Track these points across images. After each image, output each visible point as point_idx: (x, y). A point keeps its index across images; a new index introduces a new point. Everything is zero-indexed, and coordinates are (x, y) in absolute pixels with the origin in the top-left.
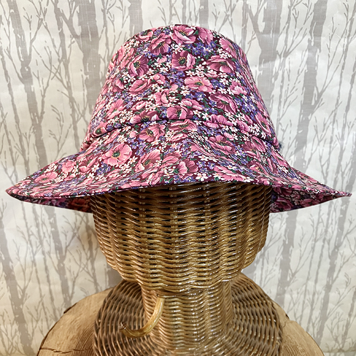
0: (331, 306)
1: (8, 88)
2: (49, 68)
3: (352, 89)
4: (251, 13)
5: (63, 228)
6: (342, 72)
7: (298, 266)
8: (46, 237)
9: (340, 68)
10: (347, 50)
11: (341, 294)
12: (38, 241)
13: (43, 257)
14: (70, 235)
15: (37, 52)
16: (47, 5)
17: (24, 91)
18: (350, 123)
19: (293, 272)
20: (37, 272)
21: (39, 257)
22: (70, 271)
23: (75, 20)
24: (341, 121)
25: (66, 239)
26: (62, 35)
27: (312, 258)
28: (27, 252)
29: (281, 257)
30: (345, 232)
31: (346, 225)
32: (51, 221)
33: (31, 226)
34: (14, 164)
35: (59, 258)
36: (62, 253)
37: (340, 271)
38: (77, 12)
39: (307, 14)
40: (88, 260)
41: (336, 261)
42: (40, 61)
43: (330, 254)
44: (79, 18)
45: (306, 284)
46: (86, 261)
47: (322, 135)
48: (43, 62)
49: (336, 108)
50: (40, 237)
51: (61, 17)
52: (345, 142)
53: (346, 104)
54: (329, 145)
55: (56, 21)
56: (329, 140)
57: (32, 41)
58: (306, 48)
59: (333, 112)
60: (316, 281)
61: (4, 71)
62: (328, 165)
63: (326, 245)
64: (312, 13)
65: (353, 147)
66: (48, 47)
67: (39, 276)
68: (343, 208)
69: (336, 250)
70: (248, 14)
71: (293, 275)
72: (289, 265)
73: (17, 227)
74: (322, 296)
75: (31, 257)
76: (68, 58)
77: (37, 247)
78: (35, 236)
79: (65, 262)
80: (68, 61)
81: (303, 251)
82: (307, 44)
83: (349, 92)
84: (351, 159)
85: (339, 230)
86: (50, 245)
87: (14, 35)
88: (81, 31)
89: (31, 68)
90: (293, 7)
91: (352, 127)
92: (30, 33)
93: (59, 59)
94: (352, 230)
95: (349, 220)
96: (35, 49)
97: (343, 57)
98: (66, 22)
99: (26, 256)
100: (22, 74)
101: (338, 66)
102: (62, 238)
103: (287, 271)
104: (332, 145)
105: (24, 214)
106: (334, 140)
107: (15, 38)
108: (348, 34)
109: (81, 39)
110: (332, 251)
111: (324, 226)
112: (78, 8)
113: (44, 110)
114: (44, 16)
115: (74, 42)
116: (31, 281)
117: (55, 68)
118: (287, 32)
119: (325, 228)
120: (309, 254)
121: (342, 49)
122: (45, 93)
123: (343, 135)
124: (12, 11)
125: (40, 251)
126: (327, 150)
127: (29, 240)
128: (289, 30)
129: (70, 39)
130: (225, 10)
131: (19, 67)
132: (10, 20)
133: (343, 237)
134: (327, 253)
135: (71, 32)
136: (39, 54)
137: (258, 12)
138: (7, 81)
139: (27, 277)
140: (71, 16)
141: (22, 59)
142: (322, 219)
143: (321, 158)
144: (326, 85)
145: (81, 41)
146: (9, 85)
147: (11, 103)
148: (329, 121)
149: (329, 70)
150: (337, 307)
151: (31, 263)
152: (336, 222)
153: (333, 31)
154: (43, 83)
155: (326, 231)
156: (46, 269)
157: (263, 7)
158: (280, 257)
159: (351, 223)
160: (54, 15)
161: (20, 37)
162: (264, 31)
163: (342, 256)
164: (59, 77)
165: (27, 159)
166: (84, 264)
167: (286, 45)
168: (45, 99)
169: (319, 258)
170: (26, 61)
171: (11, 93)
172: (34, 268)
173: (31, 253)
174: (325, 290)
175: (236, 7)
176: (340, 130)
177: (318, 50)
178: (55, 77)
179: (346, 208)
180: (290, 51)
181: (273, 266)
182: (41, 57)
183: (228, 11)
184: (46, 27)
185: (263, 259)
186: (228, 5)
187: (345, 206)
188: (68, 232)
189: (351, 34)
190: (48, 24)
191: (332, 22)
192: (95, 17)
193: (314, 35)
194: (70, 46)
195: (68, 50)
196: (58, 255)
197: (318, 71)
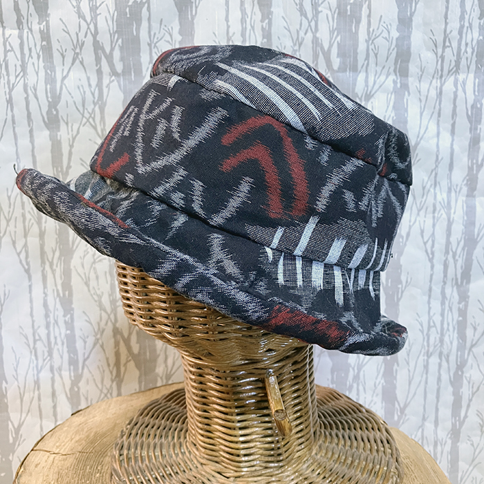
0: (462, 465)
1: (29, 135)
2: (82, 112)
3: (454, 143)
4: (322, 48)
5: (81, 330)
6: (438, 121)
7: (407, 397)
8: (57, 345)
9: (436, 115)
10: (441, 93)
11: (475, 446)
12: (46, 350)
13: (51, 375)
14: (91, 341)
15: (69, 92)
16: (85, 37)
17: (49, 138)
18: (457, 186)
19: (402, 406)
20: (39, 399)
21: (45, 375)
22: (87, 399)
23: (117, 54)
24: (444, 183)
25: (85, 349)
26: (99, 72)
27: (426, 383)
28: (29, 366)
29: (383, 381)
30: (468, 344)
31: (469, 332)
32: (67, 319)
33: (39, 327)
34: (25, 236)
35: (73, 378)
36: (78, 369)
37: (469, 406)
38: (119, 45)
39: (389, 50)
40: (112, 381)
41: (461, 390)
42: (70, 102)
43: (452, 379)
44: (121, 52)
45: (422, 426)
46: (110, 383)
47: (422, 201)
48: (75, 103)
49: (437, 166)
50: (49, 343)
51: (100, 51)
52: (452, 211)
53: (448, 161)
54: (431, 215)
55: (94, 57)
56: (431, 209)
57: (64, 78)
58: (392, 90)
59: (432, 171)
60: (436, 423)
61: (26, 113)
62: (433, 242)
63: (444, 364)
64: (394, 49)
65: (464, 217)
66: (82, 86)
67: (41, 406)
68: (461, 306)
69: (460, 373)
70: (319, 49)
71: (402, 411)
72: (396, 394)
73: (20, 327)
74: (448, 448)
75: (34, 375)
76: (105, 100)
77: (44, 360)
78: (43, 341)
79: (80, 385)
80: (105, 104)
81: (412, 371)
82: (392, 85)
83: (449, 145)
84: (463, 234)
85: (461, 341)
86: (62, 357)
87: (44, 70)
88: (122, 68)
89: (59, 109)
90: (371, 42)
91: (460, 191)
92: (63, 70)
93: (94, 101)
94: (478, 340)
95: (472, 324)
96: (66, 87)
97: (438, 102)
98: (106, 57)
99: (27, 373)
100: (48, 118)
101: (433, 113)
102: (79, 344)
103: (394, 405)
104: (436, 215)
105: (32, 308)
106: (438, 209)
107: (44, 74)
108: (440, 75)
109: (122, 78)
110: (454, 375)
111: (438, 333)
112: (120, 41)
113: (72, 164)
114: (81, 49)
115: (113, 81)
116: (30, 414)
117: (89, 113)
118: (367, 71)
119: (439, 335)
120: (422, 377)
121: (435, 92)
122: (73, 142)
123: (449, 203)
124: (44, 43)
125: (48, 366)
126: (429, 222)
127: (34, 348)
128: (369, 68)
129: (109, 77)
130: (292, 44)
131: (45, 109)
132: (41, 53)
133: (467, 352)
134: (448, 377)
135: (111, 69)
136: (70, 94)
137: (331, 46)
138: (29, 125)
139: (25, 408)
140: (112, 49)
141: (50, 100)
142: (434, 322)
143: (422, 232)
144: (420, 136)
145: (122, 80)
146: (31, 131)
147: (31, 153)
148: (429, 183)
149: (423, 118)
150: (471, 468)
151: (33, 384)
152: (454, 328)
153: (422, 71)
154: (72, 131)
155: (442, 341)
156: (54, 394)
157: (336, 42)
158: (381, 381)
159: (475, 329)
160: (92, 48)
161: (50, 73)
162: (339, 68)
163: (469, 382)
164: (93, 124)
165: (43, 228)
166: (107, 388)
167: (367, 86)
168: (73, 150)
169: (436, 383)
170: (54, 102)
171: (32, 142)
172: (36, 392)
173: (35, 369)
174: (450, 438)
175: (304, 42)
176: (445, 195)
177: (406, 93)
178: (88, 123)
179: (466, 306)
180: (372, 93)
181: (372, 396)
182: (72, 97)
183: (295, 45)
184: (82, 63)
185: (358, 385)
186: (295, 38)
187: (463, 303)
188: (88, 337)
189: (444, 74)
190: (84, 59)
191: (419, 60)
192: (140, 52)
193: (400, 75)
194: (108, 86)
195: (105, 90)
196: (72, 374)
197: (409, 119)
